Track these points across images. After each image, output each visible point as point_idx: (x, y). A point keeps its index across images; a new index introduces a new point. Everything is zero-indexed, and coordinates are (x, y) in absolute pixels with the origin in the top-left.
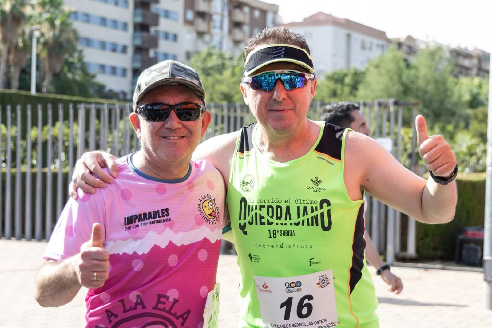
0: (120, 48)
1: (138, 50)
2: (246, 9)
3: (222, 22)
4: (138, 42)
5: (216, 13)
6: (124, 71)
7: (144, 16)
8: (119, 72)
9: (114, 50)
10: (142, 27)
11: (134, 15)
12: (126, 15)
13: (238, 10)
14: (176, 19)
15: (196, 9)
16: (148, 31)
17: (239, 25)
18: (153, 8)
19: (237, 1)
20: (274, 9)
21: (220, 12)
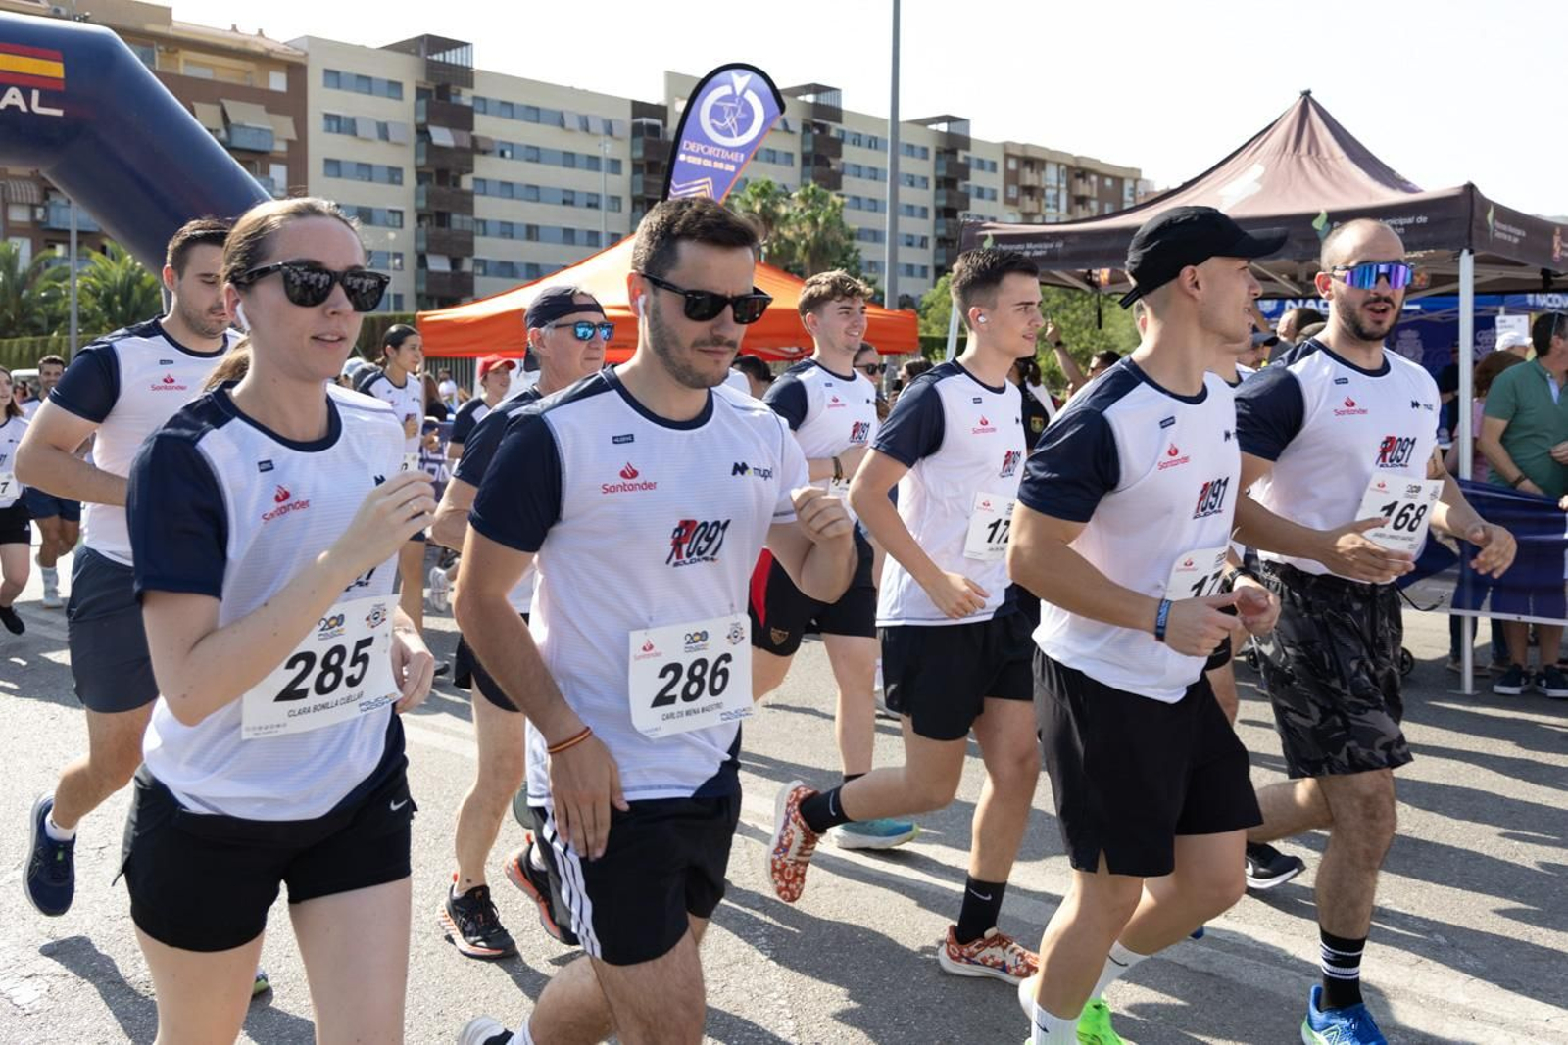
0: (917, 241)
1: (942, 241)
2: (1093, 178)
3: (1057, 197)
4: (942, 232)
5: (1051, 187)
6: (924, 269)
7: (949, 198)
8: (917, 271)
9: (910, 244)
10: (947, 213)
11: (936, 197)
12: (926, 197)
13: (1081, 181)
14: (994, 198)
15: (1021, 183)
16: (955, 217)
17: (1081, 200)
18: (961, 186)
19: (1079, 168)
20: (1135, 176)
21: (1055, 184)
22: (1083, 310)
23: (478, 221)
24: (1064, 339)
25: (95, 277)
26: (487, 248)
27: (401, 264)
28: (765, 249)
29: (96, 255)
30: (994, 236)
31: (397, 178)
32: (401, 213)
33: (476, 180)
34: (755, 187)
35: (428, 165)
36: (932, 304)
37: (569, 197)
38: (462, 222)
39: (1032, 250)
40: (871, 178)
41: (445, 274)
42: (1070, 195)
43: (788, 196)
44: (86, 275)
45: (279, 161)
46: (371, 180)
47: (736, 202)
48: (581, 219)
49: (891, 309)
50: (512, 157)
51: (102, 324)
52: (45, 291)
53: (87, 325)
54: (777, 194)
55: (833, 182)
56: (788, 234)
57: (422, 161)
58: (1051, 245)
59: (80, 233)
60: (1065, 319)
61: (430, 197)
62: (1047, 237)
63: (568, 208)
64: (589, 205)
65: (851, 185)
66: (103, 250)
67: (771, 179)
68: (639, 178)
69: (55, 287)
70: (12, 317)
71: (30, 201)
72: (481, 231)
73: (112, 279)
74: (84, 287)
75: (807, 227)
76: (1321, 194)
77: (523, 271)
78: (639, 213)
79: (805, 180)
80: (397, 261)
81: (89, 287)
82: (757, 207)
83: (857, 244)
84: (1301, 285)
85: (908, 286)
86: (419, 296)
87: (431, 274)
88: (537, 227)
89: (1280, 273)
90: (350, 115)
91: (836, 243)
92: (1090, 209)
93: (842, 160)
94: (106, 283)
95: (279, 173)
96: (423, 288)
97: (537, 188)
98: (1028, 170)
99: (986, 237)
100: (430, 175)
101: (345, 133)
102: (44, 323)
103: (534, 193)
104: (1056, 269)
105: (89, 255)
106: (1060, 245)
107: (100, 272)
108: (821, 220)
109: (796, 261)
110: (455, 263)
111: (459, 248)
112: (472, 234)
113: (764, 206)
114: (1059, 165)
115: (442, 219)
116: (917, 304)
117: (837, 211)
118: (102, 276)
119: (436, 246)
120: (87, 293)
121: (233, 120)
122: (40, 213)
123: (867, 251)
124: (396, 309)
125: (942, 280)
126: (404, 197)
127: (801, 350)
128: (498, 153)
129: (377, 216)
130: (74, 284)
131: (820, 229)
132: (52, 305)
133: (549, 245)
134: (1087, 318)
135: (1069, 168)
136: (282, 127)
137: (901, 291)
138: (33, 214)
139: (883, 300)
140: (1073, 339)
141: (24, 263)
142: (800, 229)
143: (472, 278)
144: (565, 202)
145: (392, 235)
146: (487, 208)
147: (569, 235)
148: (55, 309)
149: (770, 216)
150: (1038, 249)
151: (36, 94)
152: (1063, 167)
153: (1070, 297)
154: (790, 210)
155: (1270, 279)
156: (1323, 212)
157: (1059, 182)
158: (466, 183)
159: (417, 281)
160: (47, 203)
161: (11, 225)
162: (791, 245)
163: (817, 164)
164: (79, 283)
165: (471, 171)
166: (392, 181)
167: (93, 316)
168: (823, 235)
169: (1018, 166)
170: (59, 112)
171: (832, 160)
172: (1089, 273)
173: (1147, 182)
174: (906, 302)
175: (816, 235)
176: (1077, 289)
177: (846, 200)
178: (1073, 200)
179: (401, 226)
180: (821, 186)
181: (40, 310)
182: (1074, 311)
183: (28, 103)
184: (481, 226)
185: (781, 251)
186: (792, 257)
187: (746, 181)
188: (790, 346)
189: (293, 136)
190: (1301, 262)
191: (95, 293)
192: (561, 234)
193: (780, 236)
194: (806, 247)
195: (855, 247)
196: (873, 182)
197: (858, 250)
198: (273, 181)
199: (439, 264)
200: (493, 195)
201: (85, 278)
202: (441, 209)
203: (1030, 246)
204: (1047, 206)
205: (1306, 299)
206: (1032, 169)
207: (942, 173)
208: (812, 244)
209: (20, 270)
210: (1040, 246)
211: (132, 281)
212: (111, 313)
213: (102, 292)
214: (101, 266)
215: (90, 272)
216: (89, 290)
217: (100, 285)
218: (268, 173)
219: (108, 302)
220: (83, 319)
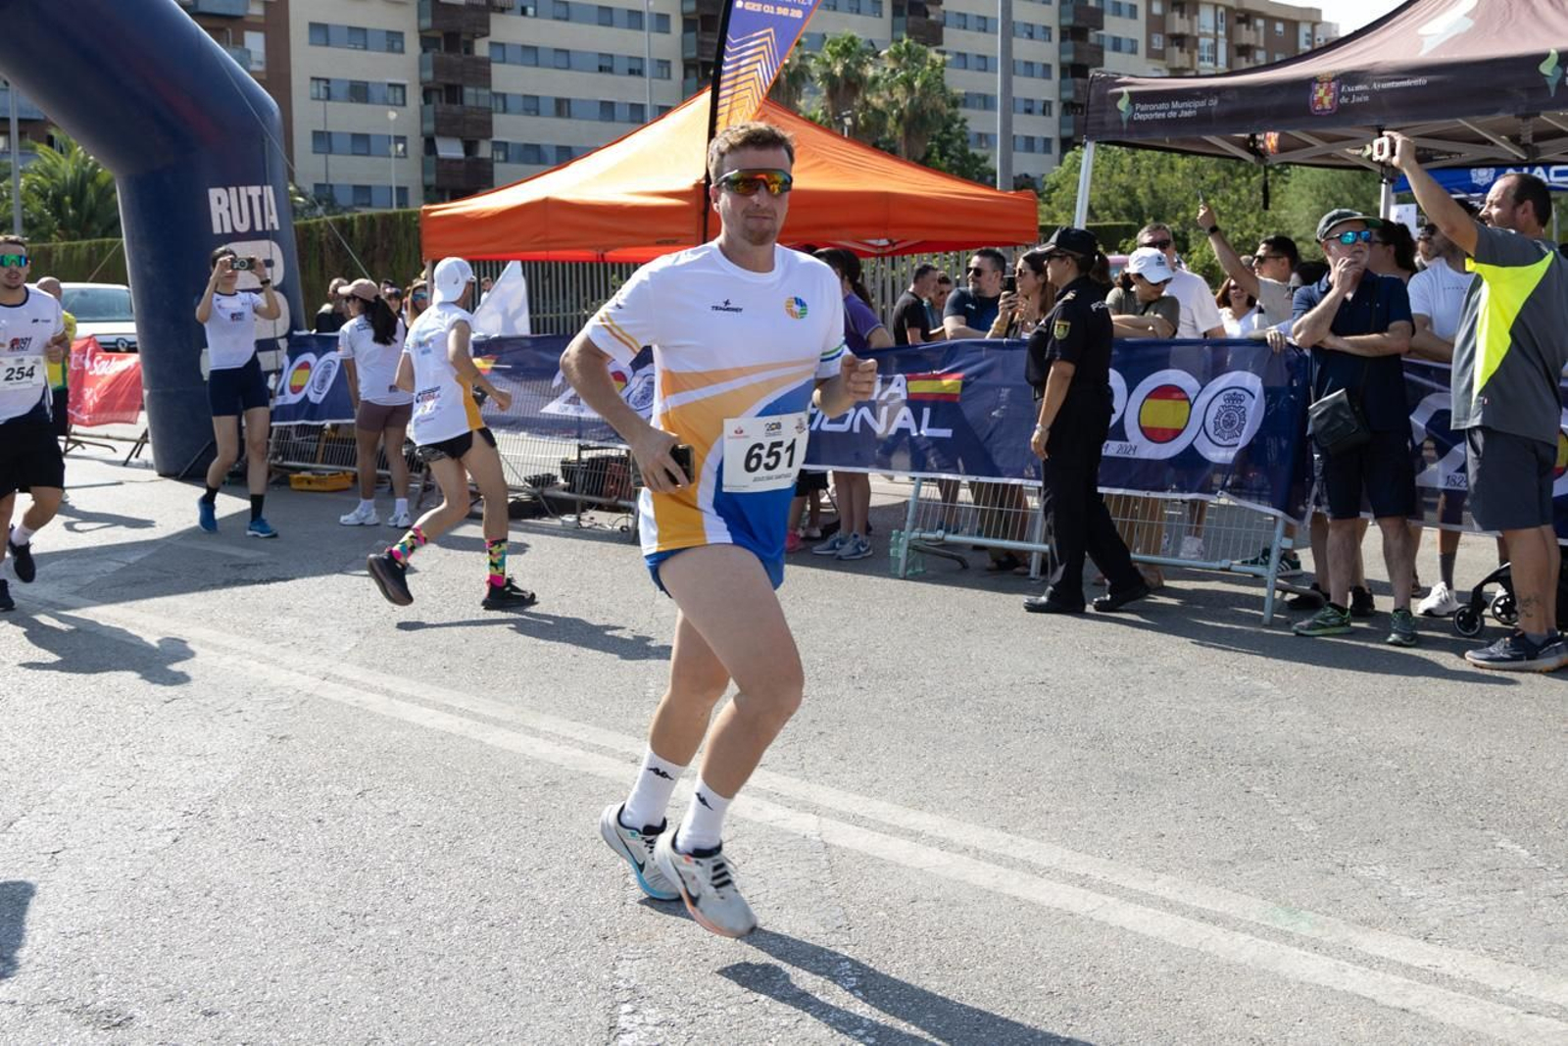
0: (1038, 107)
1: (1068, 107)
2: (1260, 23)
3: (1214, 48)
4: (1069, 95)
5: (1206, 35)
6: (1047, 142)
7: (1077, 51)
8: (1038, 145)
9: (1029, 111)
10: (1075, 70)
11: (1061, 52)
12: (1048, 52)
13: (1244, 26)
14: (1134, 51)
15: (1169, 31)
16: (1086, 76)
17: (1245, 51)
18: (1092, 36)
19: (1242, 11)
20: (1313, 17)
21: (1211, 31)
22: (1248, 189)
23: (496, 95)
24: (1222, 224)
25: (41, 174)
26: (508, 128)
27: (404, 150)
28: (848, 121)
29: (43, 149)
30: (1131, 94)
31: (397, 45)
32: (403, 87)
33: (492, 44)
34: (835, 44)
35: (434, 27)
36: (1058, 186)
37: (606, 63)
38: (477, 96)
39: (1178, 111)
40: (979, 30)
41: (458, 161)
42: (1229, 46)
43: (876, 55)
44: (31, 171)
45: (255, 27)
46: (365, 48)
47: (812, 63)
48: (622, 89)
49: (1005, 189)
50: (536, 15)
51: (51, 231)
53: (34, 233)
54: (862, 53)
55: (932, 35)
56: (877, 102)
57: (427, 23)
58: (1203, 104)
59: (22, 121)
60: (1225, 200)
61: (438, 68)
62: (1198, 93)
63: (606, 77)
64: (631, 72)
65: (954, 38)
66: (50, 142)
67: (855, 34)
68: (692, 35)
72: (501, 107)
73: (61, 176)
74: (29, 187)
75: (899, 93)
76: (1550, 28)
77: (552, 156)
78: (693, 81)
79: (897, 35)
80: (400, 147)
81: (35, 187)
82: (838, 70)
83: (962, 112)
84: (1525, 147)
85: (1025, 164)
86: (427, 188)
87: (441, 161)
88: (568, 101)
89: (1498, 132)
91: (935, 111)
92: (1255, 61)
93: (942, 7)
94: (54, 181)
95: (255, 43)
96: (432, 179)
97: (567, 52)
98: (1177, 14)
99: (1121, 95)
100: (437, 40)
103: (564, 58)
104: (1209, 132)
105: (33, 148)
106: (1214, 102)
107: (46, 169)
108: (917, 84)
109: (887, 136)
110: (470, 147)
111: (474, 128)
112: (489, 112)
113: (846, 67)
114: (1216, 6)
115: (453, 93)
116: (1039, 186)
117: (937, 72)
118: (49, 173)
119: (446, 126)
120: (33, 194)
123: (976, 121)
124: (400, 205)
125: (1070, 154)
126: (405, 67)
127: (892, 244)
128: (518, 8)
129: (374, 92)
130: (17, 183)
131: (917, 94)
133: (584, 123)
134: (1254, 198)
135: (1229, 9)
137: (1017, 171)
139: (995, 181)
140: (1235, 225)
142: (892, 95)
143: (491, 166)
144: (601, 69)
145: (392, 115)
146: (507, 78)
147: (607, 109)
149: (854, 80)
150: (1186, 109)
152: (1221, 10)
153: (1230, 171)
154: (879, 72)
155: (1485, 142)
156: (1553, 52)
157: (1216, 28)
158: (481, 48)
159: (424, 171)
162: (881, 115)
163: (910, 13)
164: (23, 182)
165: (487, 34)
166: (391, 49)
167: (40, 222)
168: (921, 102)
169: (1164, 8)
171: (930, 8)
172: (1253, 137)
173: (1329, 24)
174: (1024, 183)
175: (912, 101)
176: (1239, 159)
177: (948, 57)
178: (1235, 52)
179: (404, 104)
180: (917, 41)
182: (1237, 190)
184: (500, 102)
185: (867, 122)
186: (882, 131)
187: (824, 37)
188: (879, 238)
190: (1526, 117)
191: (43, 195)
192: (597, 109)
193: (867, 104)
194: (900, 118)
195: (960, 117)
196: (982, 35)
197: (964, 120)
198: (249, 52)
199: (450, 149)
200: (514, 63)
201: (30, 176)
202: (451, 81)
203: (1176, 105)
204: (1202, 59)
205: (1532, 166)
206: (1182, 13)
207: (1069, 21)
208: (906, 112)
210: (1187, 104)
211: (85, 178)
212: (62, 218)
213: (50, 193)
214: (48, 162)
215: (36, 169)
216: (35, 190)
217: (47, 184)
218: (242, 43)
219: (57, 204)
220: (29, 225)
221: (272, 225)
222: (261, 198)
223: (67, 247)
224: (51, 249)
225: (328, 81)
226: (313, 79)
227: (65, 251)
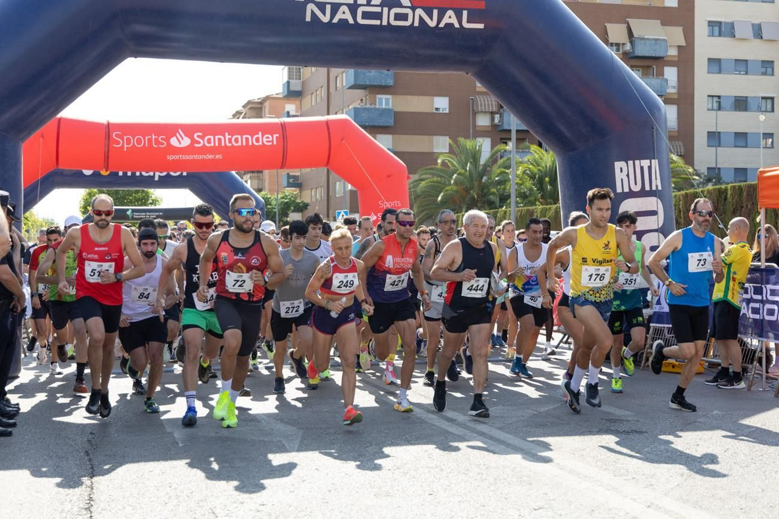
25: (532, 164)
27: (772, 143)
29: (534, 148)
31: (769, 70)
32: (772, 99)
44: (526, 163)
45: (671, 64)
46: (747, 73)
51: (536, 200)
52: (496, 177)
59: (517, 131)
69: (505, 172)
70: (476, 196)
71: (491, 110)
73: (543, 165)
74: (524, 172)
80: (769, 141)
81: (528, 172)
90: (729, 20)
94: (539, 168)
95: (671, 74)
101: (725, 36)
102: (497, 200)
105: (529, 148)
107: (535, 161)
118: (537, 163)
120: (526, 177)
121: (636, 34)
122: (497, 118)
126: (774, 85)
129: (752, 104)
132: (502, 187)
136: (675, 35)
138: (493, 119)
141: (485, 155)
145: (762, 117)
148: (505, 189)
151: (465, 13)
160: (501, 110)
161: (477, 129)
164: (521, 169)
166: (765, 73)
167: (530, 194)
170: (481, 26)
179: (773, 110)
181: (494, 190)
183: (460, 22)
189: (683, 43)
191: (532, 177)
198: (667, 80)
201: (525, 165)
209: (482, 161)
212: (543, 192)
213: (537, 176)
214: (537, 156)
215: (529, 161)
216: (528, 174)
217: (535, 170)
218: (663, 75)
219: (540, 183)
220: (523, 196)
221: (657, 186)
222: (650, 168)
223: (543, 209)
224: (533, 211)
225: (719, 97)
226: (709, 96)
227: (541, 212)
